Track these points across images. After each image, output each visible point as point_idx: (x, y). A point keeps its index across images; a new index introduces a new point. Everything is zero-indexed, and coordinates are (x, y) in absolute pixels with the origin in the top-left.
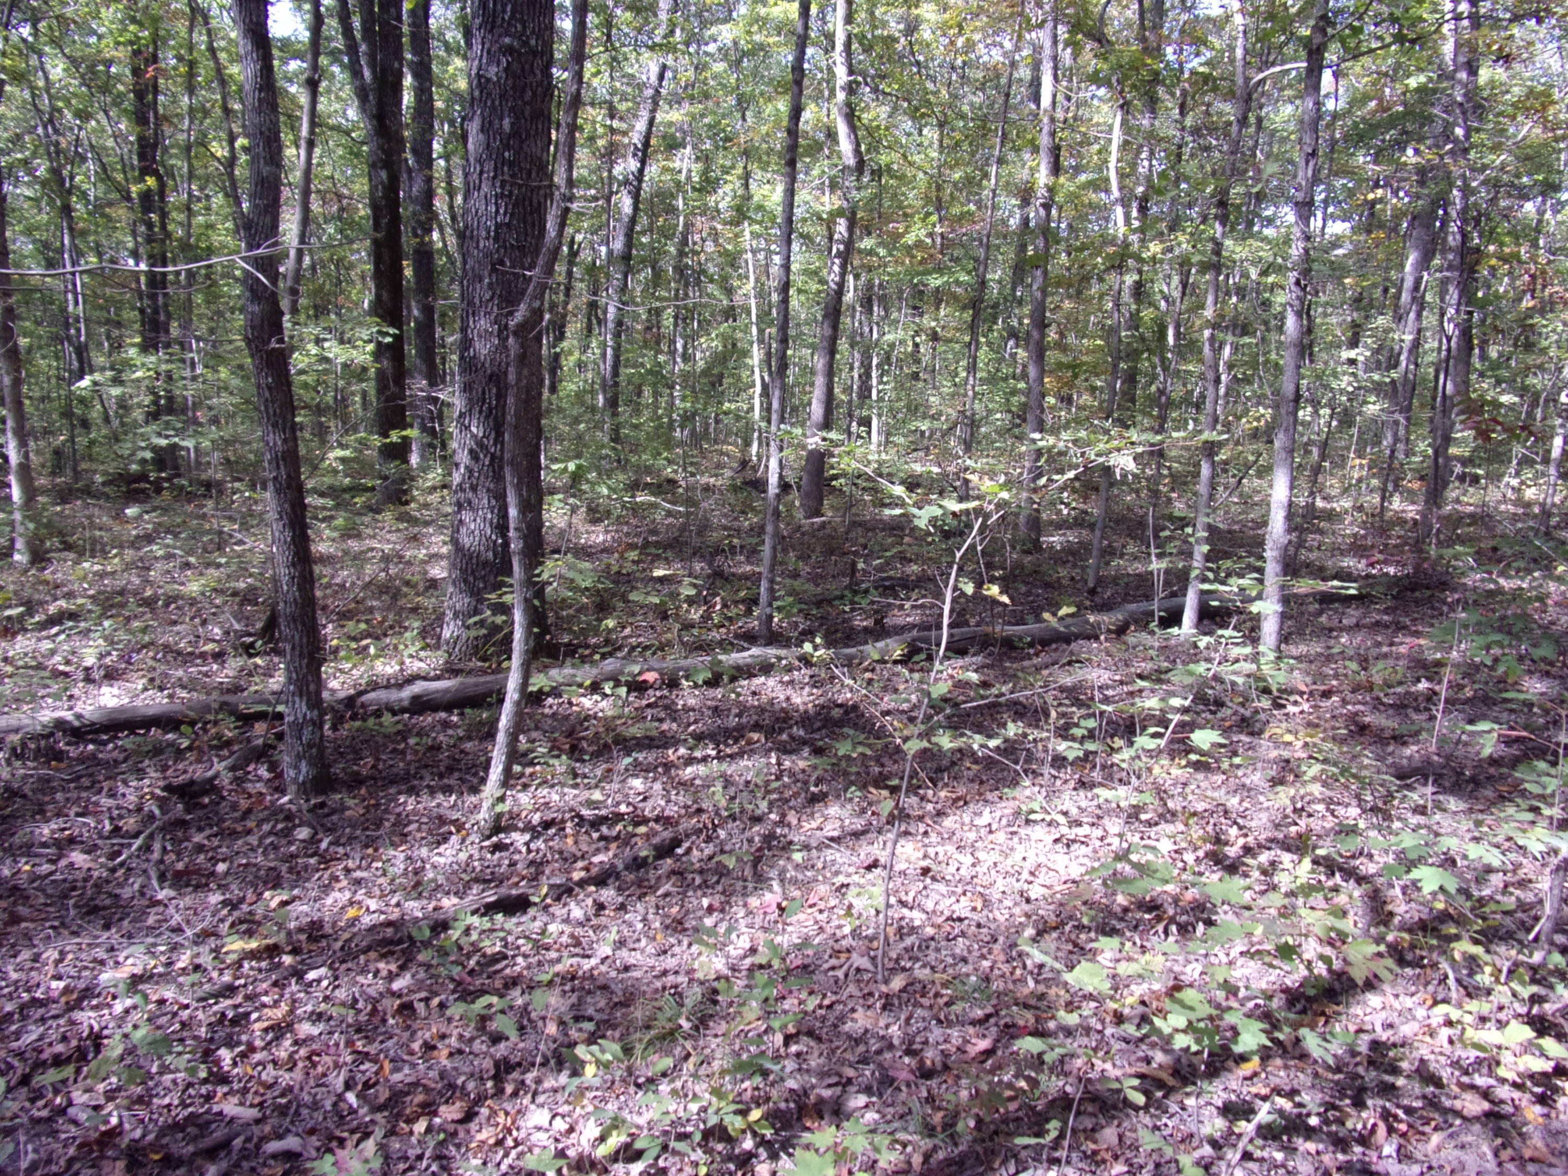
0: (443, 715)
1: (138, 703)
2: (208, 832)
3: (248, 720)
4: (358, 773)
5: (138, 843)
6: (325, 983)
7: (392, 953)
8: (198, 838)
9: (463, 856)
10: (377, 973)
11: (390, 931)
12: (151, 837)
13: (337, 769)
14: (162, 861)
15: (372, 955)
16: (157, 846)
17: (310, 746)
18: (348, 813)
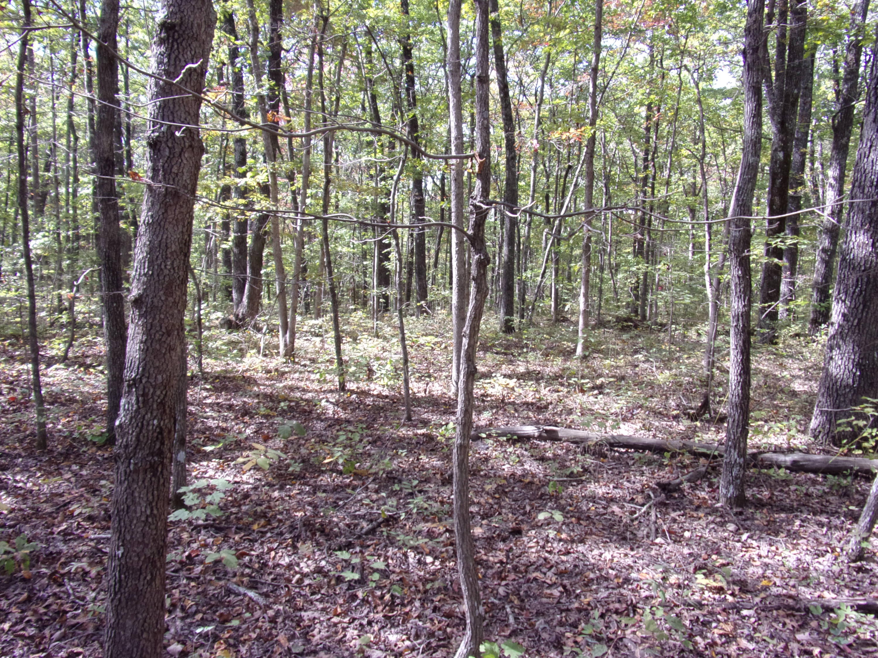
0: (812, 476)
1: (637, 435)
2: (678, 513)
3: (697, 455)
4: (761, 500)
5: (644, 509)
6: (753, 620)
7: (794, 616)
8: (673, 515)
9: (836, 568)
10: (784, 624)
11: (790, 601)
12: (650, 507)
13: (748, 494)
14: (656, 522)
15: (781, 612)
16: (653, 513)
17: (736, 478)
18: (756, 522)
